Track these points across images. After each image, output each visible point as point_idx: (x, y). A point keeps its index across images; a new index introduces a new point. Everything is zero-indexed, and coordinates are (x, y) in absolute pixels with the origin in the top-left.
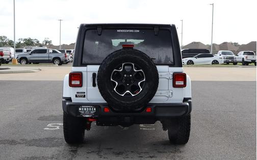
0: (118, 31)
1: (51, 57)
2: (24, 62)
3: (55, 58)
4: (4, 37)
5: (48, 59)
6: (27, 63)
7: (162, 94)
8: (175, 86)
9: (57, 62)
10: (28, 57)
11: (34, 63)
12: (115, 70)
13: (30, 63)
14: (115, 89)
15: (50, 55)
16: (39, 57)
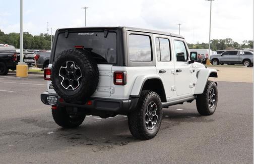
0: (79, 34)
1: (241, 58)
2: (215, 63)
3: (245, 60)
4: (230, 39)
5: (238, 60)
6: (218, 64)
7: (106, 90)
8: (115, 83)
9: (247, 64)
10: (220, 58)
11: (228, 64)
12: (62, 67)
13: (223, 64)
14: (61, 83)
15: (240, 57)
16: (230, 58)
